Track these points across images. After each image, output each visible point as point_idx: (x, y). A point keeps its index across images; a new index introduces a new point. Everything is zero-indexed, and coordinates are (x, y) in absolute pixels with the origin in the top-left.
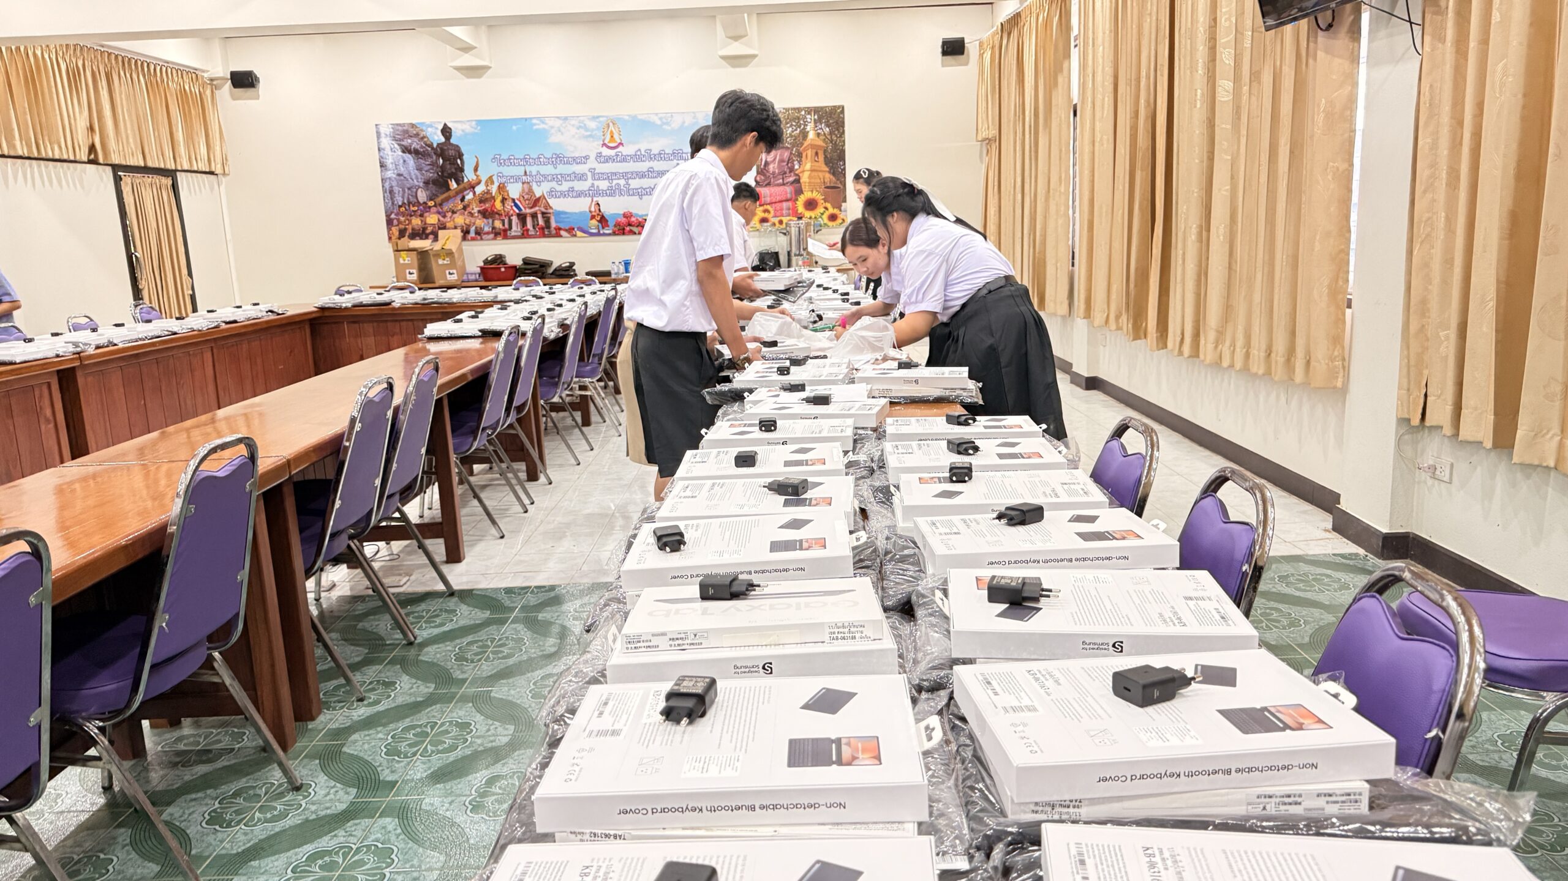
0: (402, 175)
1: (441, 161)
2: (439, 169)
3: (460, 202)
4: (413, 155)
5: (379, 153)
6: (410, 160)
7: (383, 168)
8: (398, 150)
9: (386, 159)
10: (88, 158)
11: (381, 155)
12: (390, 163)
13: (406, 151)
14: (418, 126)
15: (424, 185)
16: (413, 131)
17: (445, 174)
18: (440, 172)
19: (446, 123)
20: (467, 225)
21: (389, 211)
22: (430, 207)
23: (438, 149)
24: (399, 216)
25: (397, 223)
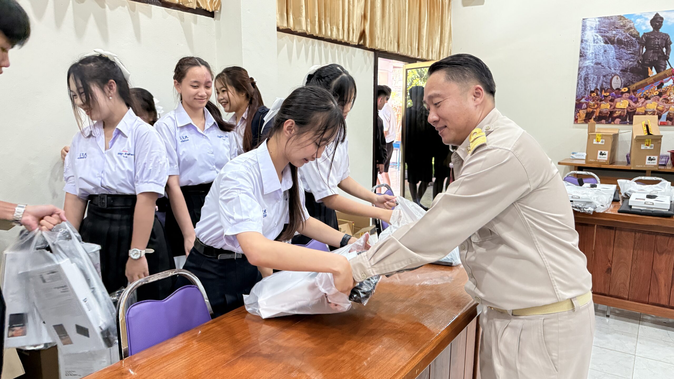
0: (600, 64)
1: (644, 50)
2: (641, 58)
3: (656, 89)
4: (615, 45)
5: (581, 44)
6: (611, 50)
7: (582, 58)
8: (600, 41)
9: (587, 49)
10: (359, 42)
11: (582, 46)
12: (590, 53)
13: (609, 42)
14: (627, 18)
15: (621, 72)
16: (620, 23)
17: (646, 63)
18: (641, 60)
19: (658, 13)
20: (660, 111)
21: (581, 96)
22: (623, 93)
23: (644, 39)
24: (589, 101)
25: (586, 106)
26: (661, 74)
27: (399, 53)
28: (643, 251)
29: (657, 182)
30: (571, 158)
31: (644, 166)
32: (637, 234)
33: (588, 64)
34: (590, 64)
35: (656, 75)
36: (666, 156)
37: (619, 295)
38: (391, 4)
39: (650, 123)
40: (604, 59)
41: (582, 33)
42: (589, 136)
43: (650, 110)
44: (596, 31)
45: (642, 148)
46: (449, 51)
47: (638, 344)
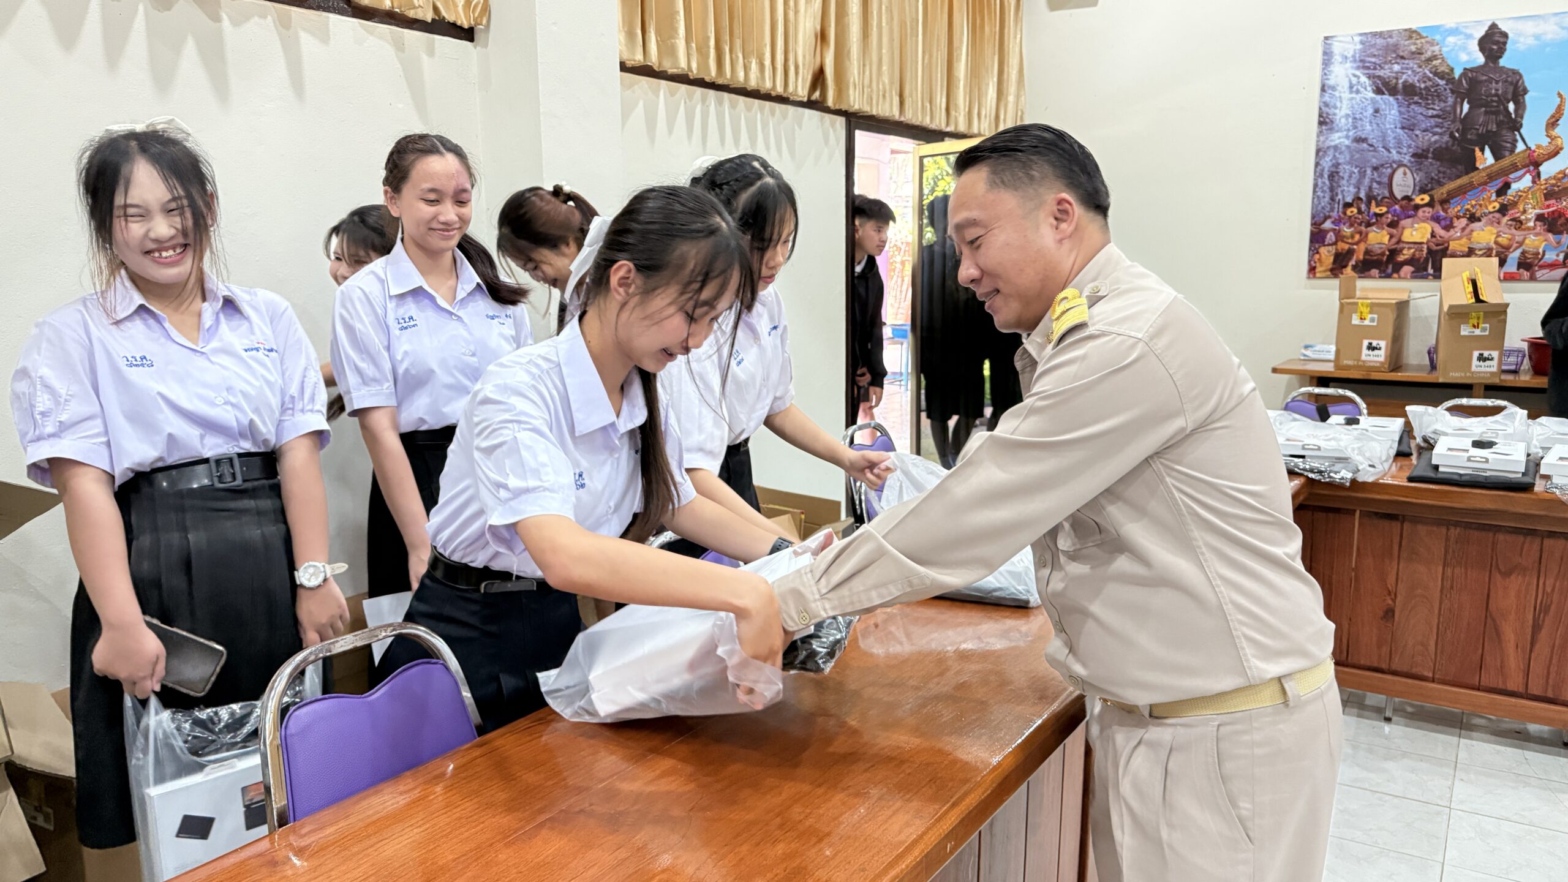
1: (1466, 107)
2: (1458, 125)
3: (1494, 197)
4: (1400, 97)
5: (1322, 96)
6: (1391, 108)
7: (1324, 127)
8: (1366, 89)
9: (1335, 107)
10: (809, 97)
11: (1324, 100)
12: (1342, 117)
13: (1384, 89)
14: (1424, 35)
15: (1413, 160)
16: (1409, 45)
17: (1469, 137)
18: (1457, 131)
19: (1497, 22)
20: (1502, 246)
21: (1322, 215)
22: (1417, 207)
23: (1464, 82)
24: (1342, 226)
25: (1334, 239)
26: (1506, 162)
27: (902, 119)
28: (1466, 569)
29: (1496, 410)
30: (1302, 358)
31: (1468, 374)
32: (1452, 530)
33: (1337, 142)
34: (1342, 140)
35: (1492, 165)
36: (1519, 351)
37: (1414, 671)
38: (884, 7)
39: (1479, 275)
40: (1373, 130)
41: (1324, 69)
42: (1342, 306)
43: (1481, 246)
44: (1355, 65)
45: (1463, 333)
46: (1019, 113)
47: (1457, 782)
